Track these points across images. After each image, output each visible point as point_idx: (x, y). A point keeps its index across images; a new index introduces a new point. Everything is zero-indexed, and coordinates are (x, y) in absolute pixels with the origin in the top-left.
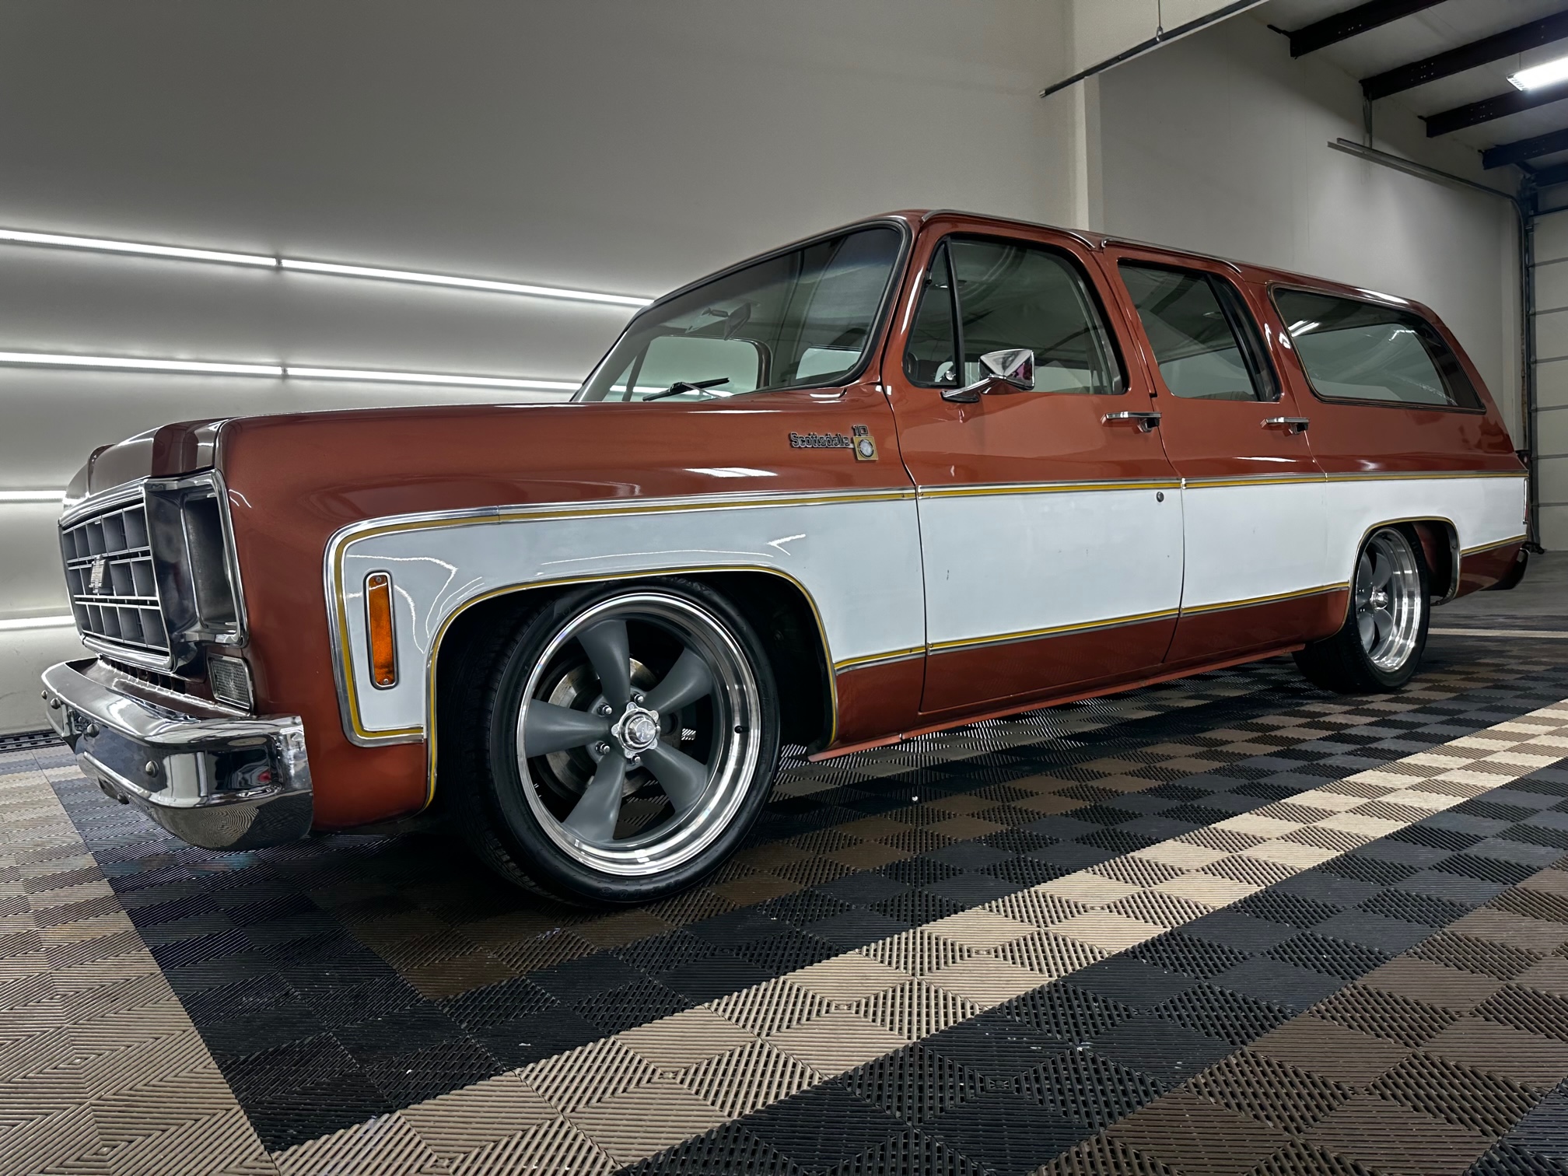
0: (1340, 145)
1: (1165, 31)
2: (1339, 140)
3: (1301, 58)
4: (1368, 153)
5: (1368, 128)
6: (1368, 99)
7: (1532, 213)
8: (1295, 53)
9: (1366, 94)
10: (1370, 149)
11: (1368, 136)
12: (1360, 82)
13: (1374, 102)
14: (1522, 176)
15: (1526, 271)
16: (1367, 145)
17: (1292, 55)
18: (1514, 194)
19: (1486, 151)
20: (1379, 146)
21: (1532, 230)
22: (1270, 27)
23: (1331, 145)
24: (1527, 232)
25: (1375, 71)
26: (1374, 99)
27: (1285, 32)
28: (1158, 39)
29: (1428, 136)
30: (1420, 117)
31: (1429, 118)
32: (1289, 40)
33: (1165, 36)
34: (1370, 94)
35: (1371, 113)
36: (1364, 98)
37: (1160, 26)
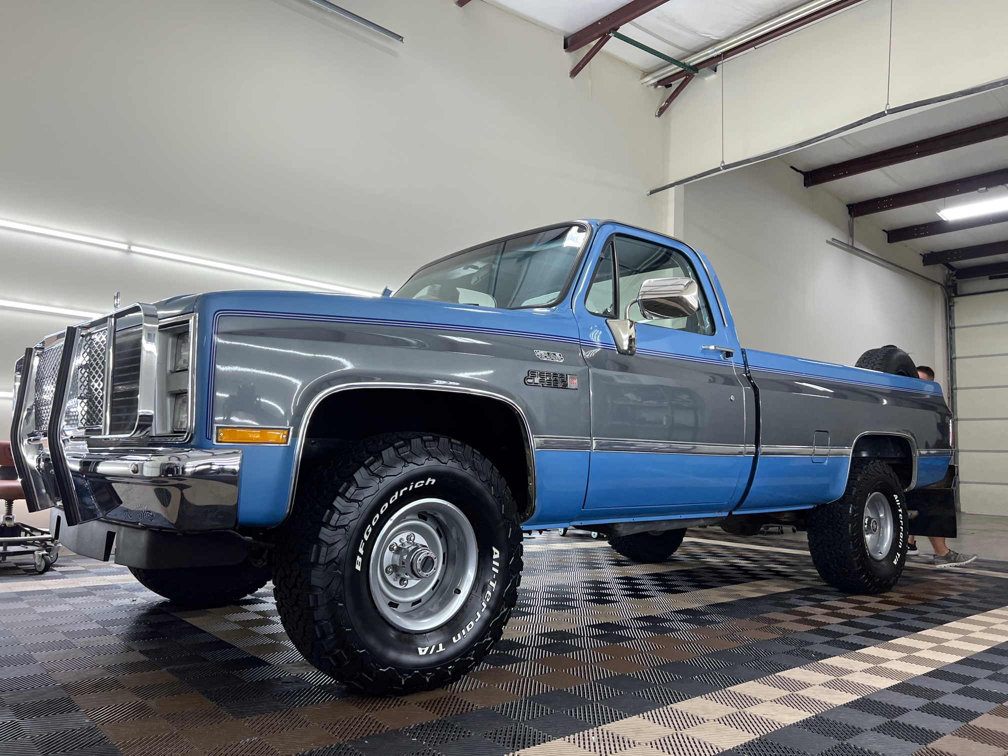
0: (834, 242)
1: (725, 164)
2: (833, 239)
3: (810, 188)
4: (851, 249)
5: (851, 235)
6: (851, 216)
7: (953, 295)
8: (806, 184)
9: (850, 213)
10: (852, 247)
11: (851, 239)
12: (847, 206)
13: (855, 219)
14: (947, 272)
15: (950, 330)
16: (850, 244)
17: (805, 186)
18: (942, 283)
19: (925, 255)
20: (857, 245)
21: (953, 306)
22: (792, 167)
23: (827, 242)
24: (950, 306)
25: (855, 201)
26: (855, 216)
27: (801, 172)
28: (721, 168)
29: (888, 242)
30: (884, 230)
31: (889, 231)
32: (803, 176)
33: (726, 167)
34: (853, 213)
35: (853, 225)
36: (849, 216)
37: (723, 161)
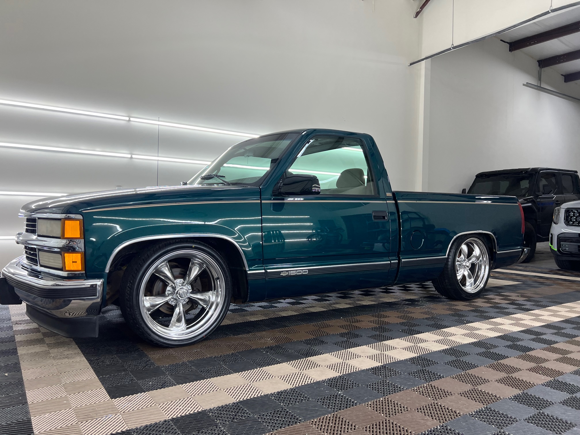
0: (528, 85)
1: (455, 45)
2: (527, 83)
3: (514, 52)
4: (539, 88)
5: (540, 79)
6: (540, 67)
8: (511, 50)
9: (539, 66)
10: (540, 87)
11: (539, 81)
12: (537, 61)
13: (542, 69)
16: (539, 85)
17: (510, 51)
20: (544, 85)
22: (501, 40)
23: (524, 85)
25: (543, 58)
26: (543, 68)
27: (507, 43)
28: (452, 48)
29: (565, 82)
30: (562, 75)
31: (565, 75)
32: (509, 45)
33: (454, 48)
34: (541, 66)
35: (541, 73)
36: (539, 67)
37: (453, 44)
